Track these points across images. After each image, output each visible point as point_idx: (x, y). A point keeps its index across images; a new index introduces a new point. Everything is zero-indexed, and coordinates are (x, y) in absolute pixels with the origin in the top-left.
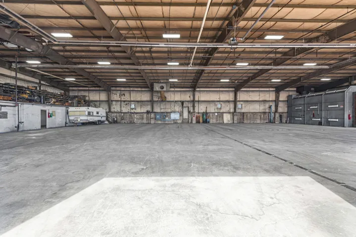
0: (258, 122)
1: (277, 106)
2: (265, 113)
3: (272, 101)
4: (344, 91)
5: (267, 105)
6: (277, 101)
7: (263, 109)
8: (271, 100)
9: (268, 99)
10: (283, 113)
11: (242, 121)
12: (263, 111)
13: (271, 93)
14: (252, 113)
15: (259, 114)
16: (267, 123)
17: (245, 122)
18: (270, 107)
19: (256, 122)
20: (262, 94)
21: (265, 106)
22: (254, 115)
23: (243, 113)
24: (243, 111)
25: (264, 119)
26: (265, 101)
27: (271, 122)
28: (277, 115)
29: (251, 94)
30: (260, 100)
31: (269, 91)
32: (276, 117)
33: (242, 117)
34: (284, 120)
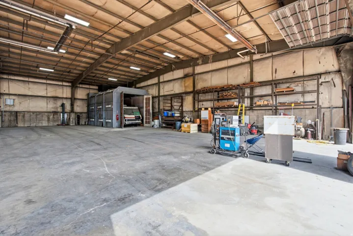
0: (44, 125)
1: (72, 105)
2: (55, 113)
3: (66, 98)
4: (112, 92)
5: (59, 103)
6: (73, 100)
7: (53, 108)
8: (65, 96)
9: (60, 95)
10: (81, 113)
11: (13, 124)
12: (53, 110)
13: (65, 88)
14: (33, 112)
15: (46, 114)
16: (58, 125)
17: (20, 124)
18: (63, 105)
19: (40, 125)
20: (50, 89)
21: (56, 104)
22: (37, 115)
23: (17, 112)
24: (16, 109)
25: (54, 121)
26: (55, 98)
27: (65, 124)
28: (73, 116)
29: (31, 85)
30: (49, 95)
31: (63, 85)
32: (71, 118)
33: (12, 118)
34: (82, 122)
